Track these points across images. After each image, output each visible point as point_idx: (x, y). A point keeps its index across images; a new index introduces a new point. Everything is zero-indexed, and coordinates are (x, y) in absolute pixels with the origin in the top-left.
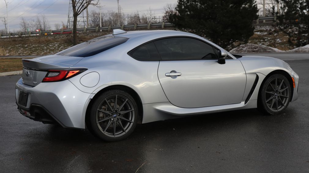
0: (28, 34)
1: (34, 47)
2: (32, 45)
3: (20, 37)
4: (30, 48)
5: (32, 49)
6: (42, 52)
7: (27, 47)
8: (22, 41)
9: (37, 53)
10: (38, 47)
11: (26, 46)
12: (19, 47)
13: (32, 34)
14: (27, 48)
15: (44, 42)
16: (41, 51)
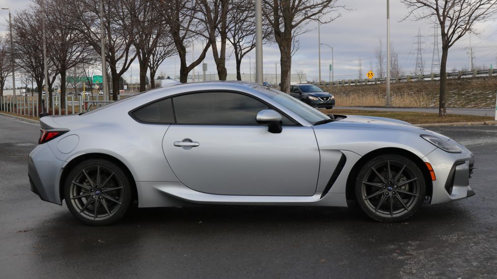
0: (472, 74)
1: (474, 94)
2: (472, 91)
3: (459, 78)
4: (468, 96)
5: (471, 97)
6: (482, 103)
7: (463, 95)
8: (460, 84)
9: (476, 104)
10: (481, 94)
11: (463, 93)
12: (454, 93)
13: (478, 74)
14: (463, 97)
15: (491, 86)
16: (482, 100)
